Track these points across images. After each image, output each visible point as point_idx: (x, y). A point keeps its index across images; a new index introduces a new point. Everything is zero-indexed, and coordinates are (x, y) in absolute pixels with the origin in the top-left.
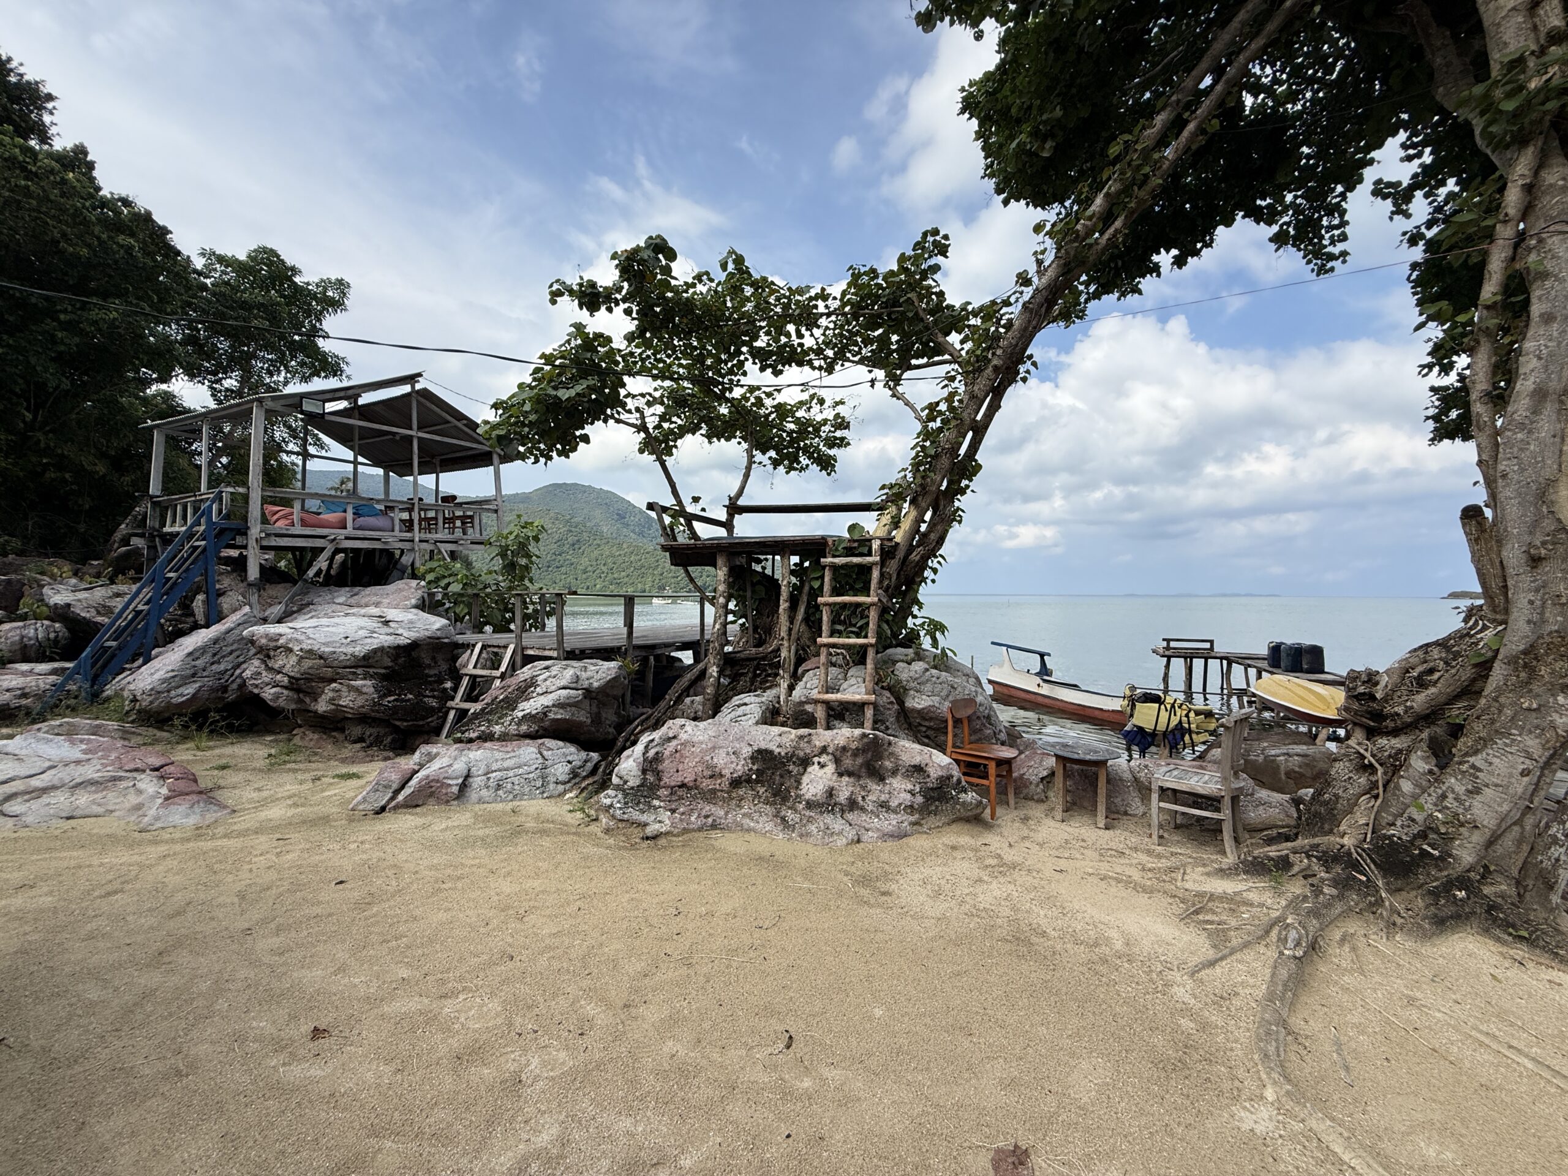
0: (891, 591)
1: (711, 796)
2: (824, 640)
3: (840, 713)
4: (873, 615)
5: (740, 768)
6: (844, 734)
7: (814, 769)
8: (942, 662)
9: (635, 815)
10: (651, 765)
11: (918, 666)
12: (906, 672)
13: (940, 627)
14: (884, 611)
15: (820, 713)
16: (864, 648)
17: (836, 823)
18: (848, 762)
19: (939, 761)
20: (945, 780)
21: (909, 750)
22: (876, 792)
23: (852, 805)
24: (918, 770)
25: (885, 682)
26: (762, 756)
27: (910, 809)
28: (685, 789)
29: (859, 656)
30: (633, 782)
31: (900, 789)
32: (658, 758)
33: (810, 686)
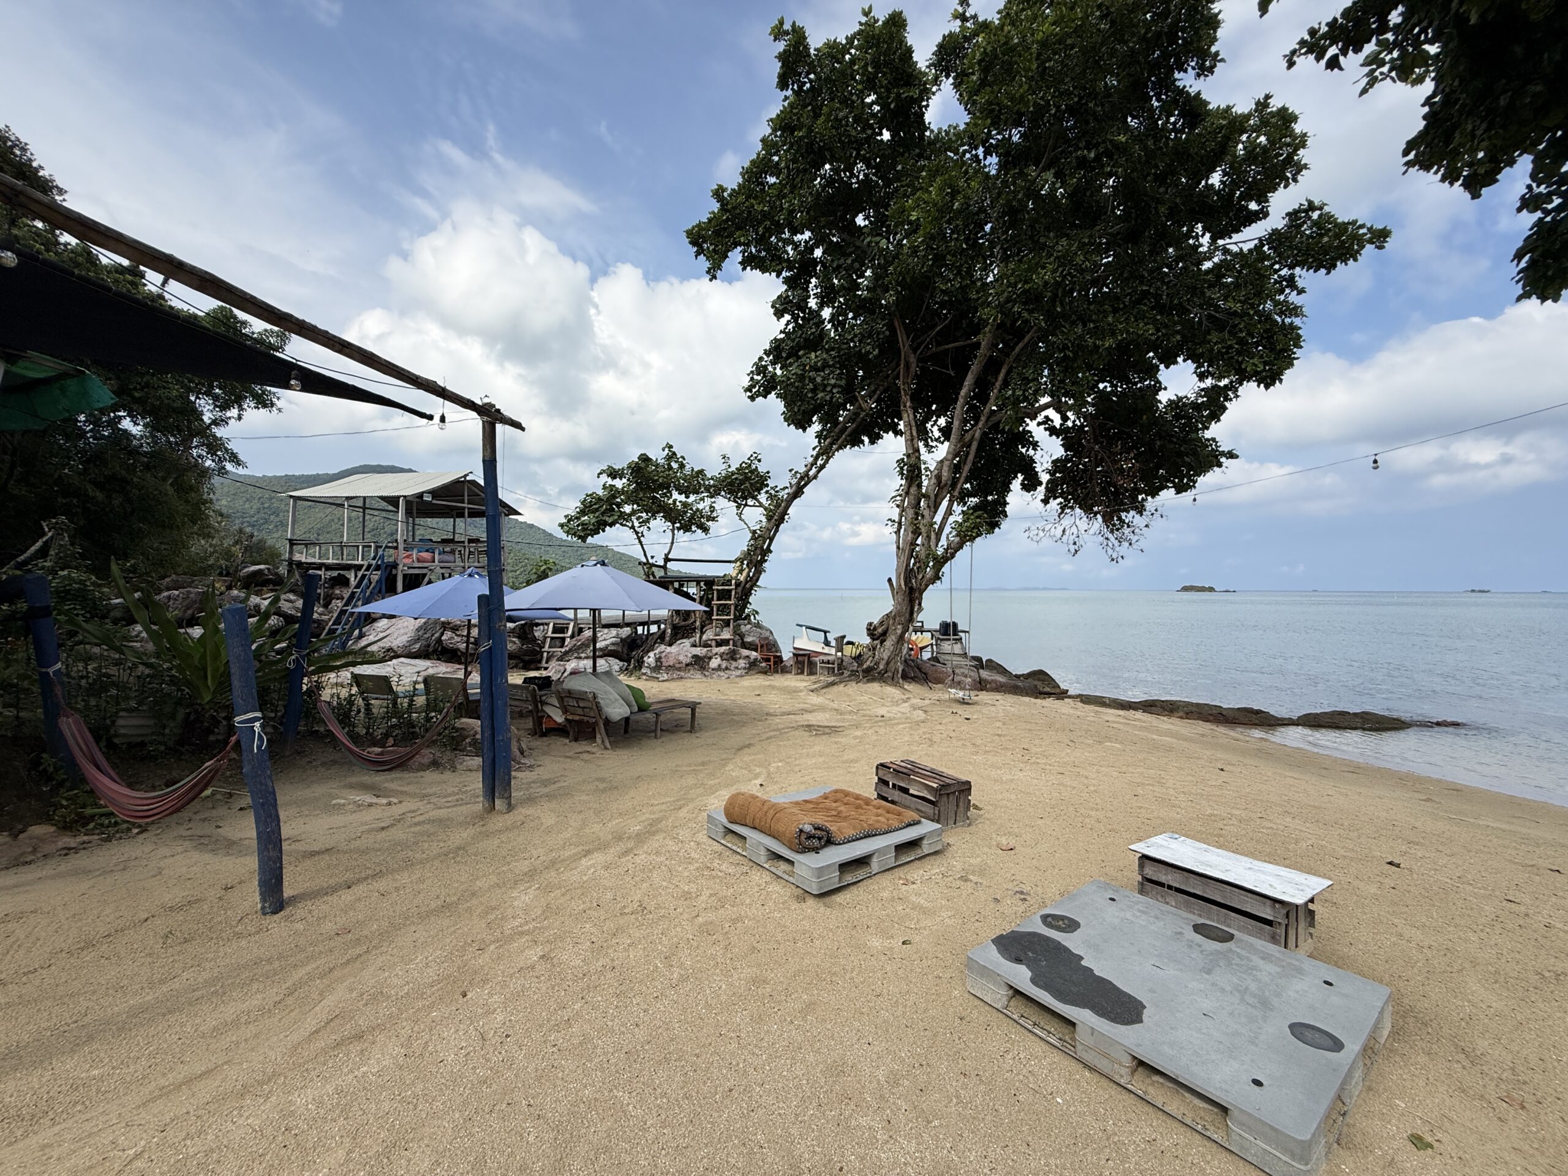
0: (739, 599)
1: (679, 669)
2: (714, 617)
3: (720, 643)
4: (733, 608)
5: (689, 661)
6: (723, 649)
7: (713, 660)
8: (758, 625)
9: (654, 675)
10: (658, 660)
11: (749, 626)
12: (744, 629)
13: (757, 613)
14: (736, 606)
15: (714, 643)
16: (729, 620)
17: (722, 674)
18: (725, 657)
19: (754, 654)
20: (756, 660)
21: (745, 652)
22: (734, 664)
23: (727, 668)
24: (748, 657)
25: (737, 632)
26: (695, 656)
27: (745, 668)
28: (670, 668)
29: (727, 623)
30: (653, 665)
31: (742, 663)
32: (660, 658)
33: (709, 635)
